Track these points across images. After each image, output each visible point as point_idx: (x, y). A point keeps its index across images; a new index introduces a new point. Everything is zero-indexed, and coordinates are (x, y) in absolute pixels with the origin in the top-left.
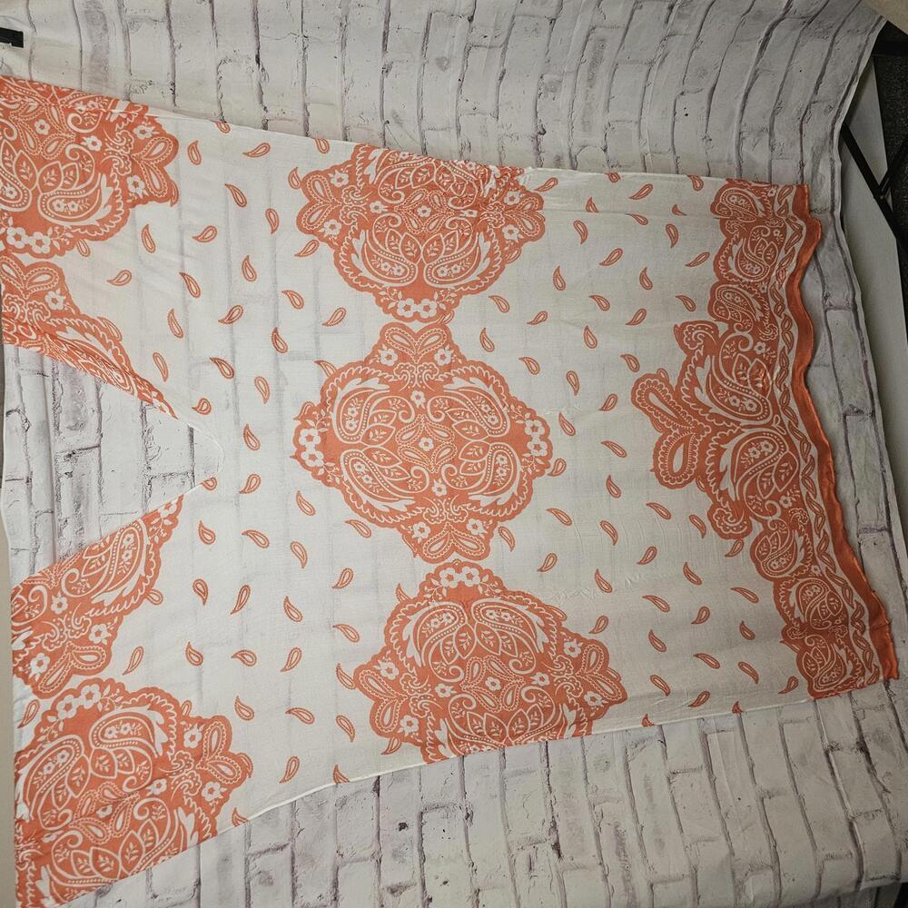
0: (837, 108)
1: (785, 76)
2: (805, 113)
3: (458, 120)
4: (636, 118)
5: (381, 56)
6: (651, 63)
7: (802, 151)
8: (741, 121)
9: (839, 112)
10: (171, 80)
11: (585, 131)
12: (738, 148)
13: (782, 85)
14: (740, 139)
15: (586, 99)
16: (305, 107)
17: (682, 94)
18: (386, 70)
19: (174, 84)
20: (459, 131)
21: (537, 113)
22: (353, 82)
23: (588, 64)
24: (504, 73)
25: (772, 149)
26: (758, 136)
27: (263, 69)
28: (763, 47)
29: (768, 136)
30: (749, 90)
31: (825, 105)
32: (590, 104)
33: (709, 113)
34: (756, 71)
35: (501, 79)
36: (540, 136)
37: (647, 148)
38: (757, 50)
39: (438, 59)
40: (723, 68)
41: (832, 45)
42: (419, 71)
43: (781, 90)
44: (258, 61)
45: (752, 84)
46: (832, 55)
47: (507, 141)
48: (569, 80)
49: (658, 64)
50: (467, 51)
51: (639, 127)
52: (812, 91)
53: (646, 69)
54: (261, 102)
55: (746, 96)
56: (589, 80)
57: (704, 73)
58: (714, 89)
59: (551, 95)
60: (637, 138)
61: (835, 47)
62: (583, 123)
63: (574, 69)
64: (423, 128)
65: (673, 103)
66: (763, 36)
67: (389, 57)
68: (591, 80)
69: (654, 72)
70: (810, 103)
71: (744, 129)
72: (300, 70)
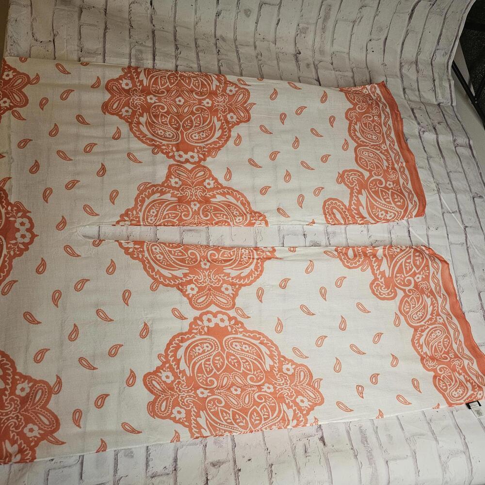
0: (449, 54)
1: (422, 35)
2: (433, 56)
3: (255, 43)
4: (346, 50)
5: (216, 7)
6: (354, 22)
7: (433, 74)
8: (401, 57)
9: (450, 56)
10: (104, 7)
11: (321, 55)
12: (400, 70)
13: (421, 39)
14: (401, 67)
15: (321, 39)
16: (175, 27)
17: (370, 40)
18: (218, 14)
19: (106, 9)
20: (255, 47)
21: (296, 44)
22: (200, 19)
23: (322, 19)
24: (279, 20)
25: (418, 72)
26: (410, 65)
27: (154, 8)
28: (411, 17)
29: (415, 65)
30: (404, 40)
31: (443, 51)
32: (323, 41)
33: (384, 51)
34: (407, 31)
35: (278, 24)
36: (297, 55)
37: (354, 65)
38: (408, 19)
39: (245, 10)
40: (391, 27)
41: (445, 19)
42: (235, 17)
43: (420, 42)
44: (151, 4)
45: (405, 38)
46: (445, 24)
47: (281, 55)
48: (312, 28)
49: (358, 22)
50: (260, 7)
51: (349, 56)
52: (436, 44)
53: (351, 25)
54: (152, 22)
55: (403, 44)
56: (323, 29)
57: (381, 30)
58: (386, 39)
59: (303, 35)
60: (348, 61)
61: (447, 20)
62: (320, 51)
63: (315, 22)
64: (237, 44)
65: (366, 45)
66: (410, 11)
67: (220, 7)
68: (324, 29)
69: (355, 27)
70: (435, 50)
71: (402, 61)
72: (173, 9)
